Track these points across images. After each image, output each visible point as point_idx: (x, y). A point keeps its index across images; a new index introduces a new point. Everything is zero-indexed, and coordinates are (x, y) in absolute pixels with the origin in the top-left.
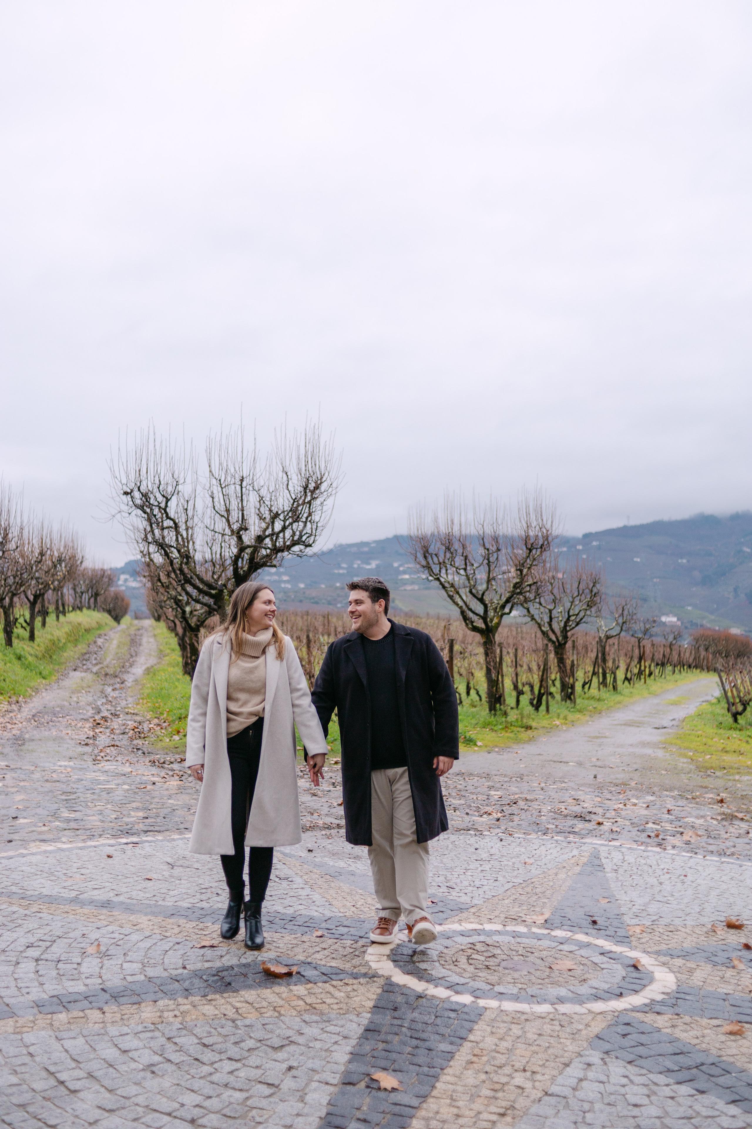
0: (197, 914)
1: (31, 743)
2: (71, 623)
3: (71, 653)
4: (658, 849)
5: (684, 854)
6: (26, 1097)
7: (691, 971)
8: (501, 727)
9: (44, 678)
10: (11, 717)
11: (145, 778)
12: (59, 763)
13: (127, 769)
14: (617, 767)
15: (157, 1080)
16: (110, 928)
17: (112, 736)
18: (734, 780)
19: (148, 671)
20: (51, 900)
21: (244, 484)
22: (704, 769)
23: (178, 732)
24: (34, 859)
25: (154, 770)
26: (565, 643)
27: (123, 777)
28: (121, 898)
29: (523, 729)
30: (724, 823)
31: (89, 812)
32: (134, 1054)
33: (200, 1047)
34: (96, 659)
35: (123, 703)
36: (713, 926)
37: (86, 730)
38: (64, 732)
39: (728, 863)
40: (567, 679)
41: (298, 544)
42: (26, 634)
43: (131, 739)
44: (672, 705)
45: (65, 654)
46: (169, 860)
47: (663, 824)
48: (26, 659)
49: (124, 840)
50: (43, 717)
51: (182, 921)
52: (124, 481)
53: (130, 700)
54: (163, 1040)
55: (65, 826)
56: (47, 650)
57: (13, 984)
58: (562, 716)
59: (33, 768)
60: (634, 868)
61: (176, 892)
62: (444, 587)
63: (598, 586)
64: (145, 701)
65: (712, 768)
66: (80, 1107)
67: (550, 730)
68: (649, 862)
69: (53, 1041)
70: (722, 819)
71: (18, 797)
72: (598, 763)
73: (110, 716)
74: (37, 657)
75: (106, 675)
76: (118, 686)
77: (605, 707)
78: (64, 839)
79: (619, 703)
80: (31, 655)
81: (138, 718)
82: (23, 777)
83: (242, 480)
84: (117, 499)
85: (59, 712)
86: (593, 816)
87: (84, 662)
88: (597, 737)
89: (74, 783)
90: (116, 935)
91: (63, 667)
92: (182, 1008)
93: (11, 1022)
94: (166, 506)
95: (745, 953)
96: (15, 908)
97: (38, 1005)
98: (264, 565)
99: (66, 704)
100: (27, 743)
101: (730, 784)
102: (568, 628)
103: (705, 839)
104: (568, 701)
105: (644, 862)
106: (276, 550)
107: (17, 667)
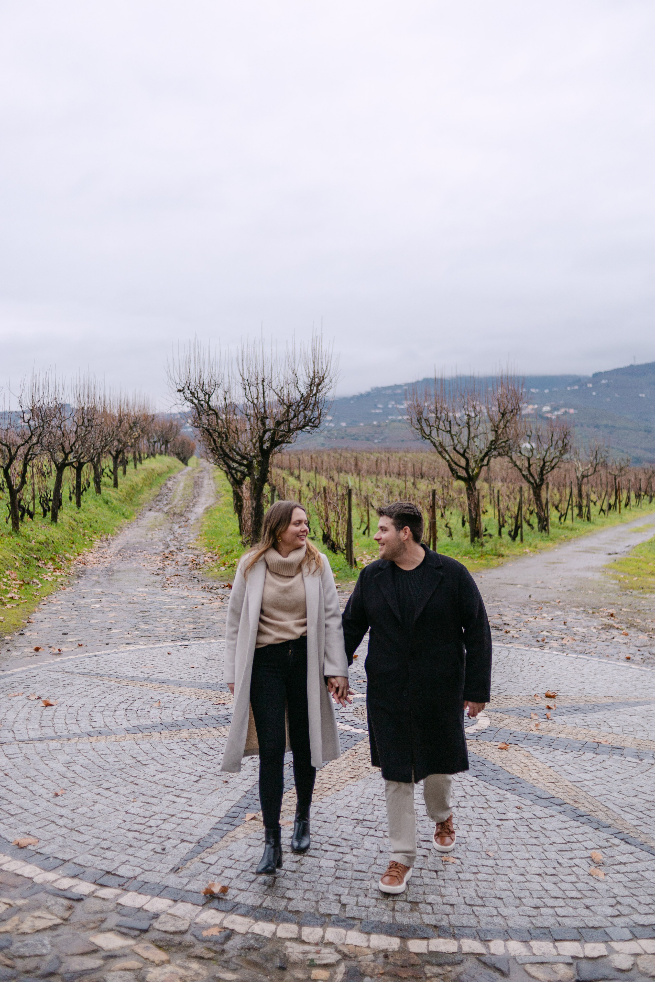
0: (218, 687)
1: (118, 574)
2: (146, 469)
3: (147, 495)
4: (538, 649)
5: (555, 653)
6: (122, 766)
7: (502, 720)
8: (477, 555)
9: (126, 518)
10: (103, 553)
11: (197, 600)
12: (138, 590)
13: (185, 593)
14: (555, 588)
15: (185, 761)
16: (167, 694)
17: (177, 567)
18: (643, 598)
19: (207, 510)
20: (133, 679)
21: (265, 384)
22: (625, 589)
23: (225, 564)
24: (123, 655)
25: (204, 594)
26: (542, 484)
27: (182, 600)
28: (174, 678)
29: (496, 557)
30: (602, 631)
31: (158, 625)
32: (175, 751)
33: (209, 749)
34: (166, 500)
35: (186, 539)
36: (535, 695)
37: (158, 562)
38: (142, 564)
39: (580, 658)
40: (543, 514)
41: (308, 425)
42: (111, 482)
43: (190, 570)
44: (635, 532)
45: (142, 497)
46: (206, 656)
47: (553, 632)
48: (112, 503)
49: (179, 644)
50: (126, 552)
51: (209, 691)
52: (178, 381)
53: (192, 536)
54: (191, 746)
55: (141, 634)
56: (128, 494)
57: (113, 720)
58: (533, 545)
59: (120, 593)
60: (510, 662)
61: (208, 675)
62: (434, 444)
63: (568, 437)
64: (203, 538)
65: (632, 588)
66: (147, 770)
67: (517, 557)
68: (524, 657)
69: (135, 745)
70: (602, 629)
71: (111, 615)
72: (542, 585)
73: (176, 550)
74: (120, 500)
75: (175, 514)
76: (183, 524)
77: (576, 535)
78: (141, 643)
79: (590, 531)
80: (116, 499)
81: (197, 552)
82: (113, 600)
83: (263, 381)
84: (173, 395)
85: (138, 548)
86: (506, 626)
87: (158, 503)
88: (554, 563)
89: (148, 604)
90: (170, 698)
91: (141, 508)
92: (202, 732)
93: (113, 737)
94: (209, 400)
95: (546, 711)
96: (112, 683)
97: (127, 730)
98: (283, 442)
99: (143, 540)
100: (115, 574)
101: (637, 600)
102: (545, 472)
103: (578, 642)
104: (544, 531)
105: (520, 657)
106: (290, 431)
107: (105, 510)
